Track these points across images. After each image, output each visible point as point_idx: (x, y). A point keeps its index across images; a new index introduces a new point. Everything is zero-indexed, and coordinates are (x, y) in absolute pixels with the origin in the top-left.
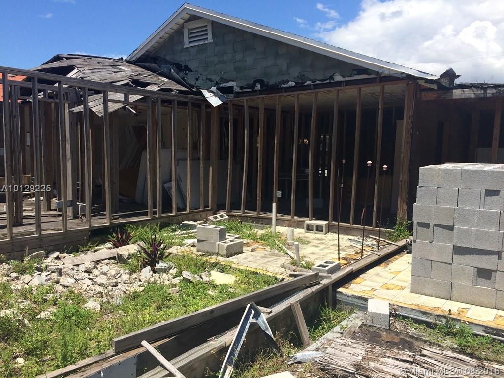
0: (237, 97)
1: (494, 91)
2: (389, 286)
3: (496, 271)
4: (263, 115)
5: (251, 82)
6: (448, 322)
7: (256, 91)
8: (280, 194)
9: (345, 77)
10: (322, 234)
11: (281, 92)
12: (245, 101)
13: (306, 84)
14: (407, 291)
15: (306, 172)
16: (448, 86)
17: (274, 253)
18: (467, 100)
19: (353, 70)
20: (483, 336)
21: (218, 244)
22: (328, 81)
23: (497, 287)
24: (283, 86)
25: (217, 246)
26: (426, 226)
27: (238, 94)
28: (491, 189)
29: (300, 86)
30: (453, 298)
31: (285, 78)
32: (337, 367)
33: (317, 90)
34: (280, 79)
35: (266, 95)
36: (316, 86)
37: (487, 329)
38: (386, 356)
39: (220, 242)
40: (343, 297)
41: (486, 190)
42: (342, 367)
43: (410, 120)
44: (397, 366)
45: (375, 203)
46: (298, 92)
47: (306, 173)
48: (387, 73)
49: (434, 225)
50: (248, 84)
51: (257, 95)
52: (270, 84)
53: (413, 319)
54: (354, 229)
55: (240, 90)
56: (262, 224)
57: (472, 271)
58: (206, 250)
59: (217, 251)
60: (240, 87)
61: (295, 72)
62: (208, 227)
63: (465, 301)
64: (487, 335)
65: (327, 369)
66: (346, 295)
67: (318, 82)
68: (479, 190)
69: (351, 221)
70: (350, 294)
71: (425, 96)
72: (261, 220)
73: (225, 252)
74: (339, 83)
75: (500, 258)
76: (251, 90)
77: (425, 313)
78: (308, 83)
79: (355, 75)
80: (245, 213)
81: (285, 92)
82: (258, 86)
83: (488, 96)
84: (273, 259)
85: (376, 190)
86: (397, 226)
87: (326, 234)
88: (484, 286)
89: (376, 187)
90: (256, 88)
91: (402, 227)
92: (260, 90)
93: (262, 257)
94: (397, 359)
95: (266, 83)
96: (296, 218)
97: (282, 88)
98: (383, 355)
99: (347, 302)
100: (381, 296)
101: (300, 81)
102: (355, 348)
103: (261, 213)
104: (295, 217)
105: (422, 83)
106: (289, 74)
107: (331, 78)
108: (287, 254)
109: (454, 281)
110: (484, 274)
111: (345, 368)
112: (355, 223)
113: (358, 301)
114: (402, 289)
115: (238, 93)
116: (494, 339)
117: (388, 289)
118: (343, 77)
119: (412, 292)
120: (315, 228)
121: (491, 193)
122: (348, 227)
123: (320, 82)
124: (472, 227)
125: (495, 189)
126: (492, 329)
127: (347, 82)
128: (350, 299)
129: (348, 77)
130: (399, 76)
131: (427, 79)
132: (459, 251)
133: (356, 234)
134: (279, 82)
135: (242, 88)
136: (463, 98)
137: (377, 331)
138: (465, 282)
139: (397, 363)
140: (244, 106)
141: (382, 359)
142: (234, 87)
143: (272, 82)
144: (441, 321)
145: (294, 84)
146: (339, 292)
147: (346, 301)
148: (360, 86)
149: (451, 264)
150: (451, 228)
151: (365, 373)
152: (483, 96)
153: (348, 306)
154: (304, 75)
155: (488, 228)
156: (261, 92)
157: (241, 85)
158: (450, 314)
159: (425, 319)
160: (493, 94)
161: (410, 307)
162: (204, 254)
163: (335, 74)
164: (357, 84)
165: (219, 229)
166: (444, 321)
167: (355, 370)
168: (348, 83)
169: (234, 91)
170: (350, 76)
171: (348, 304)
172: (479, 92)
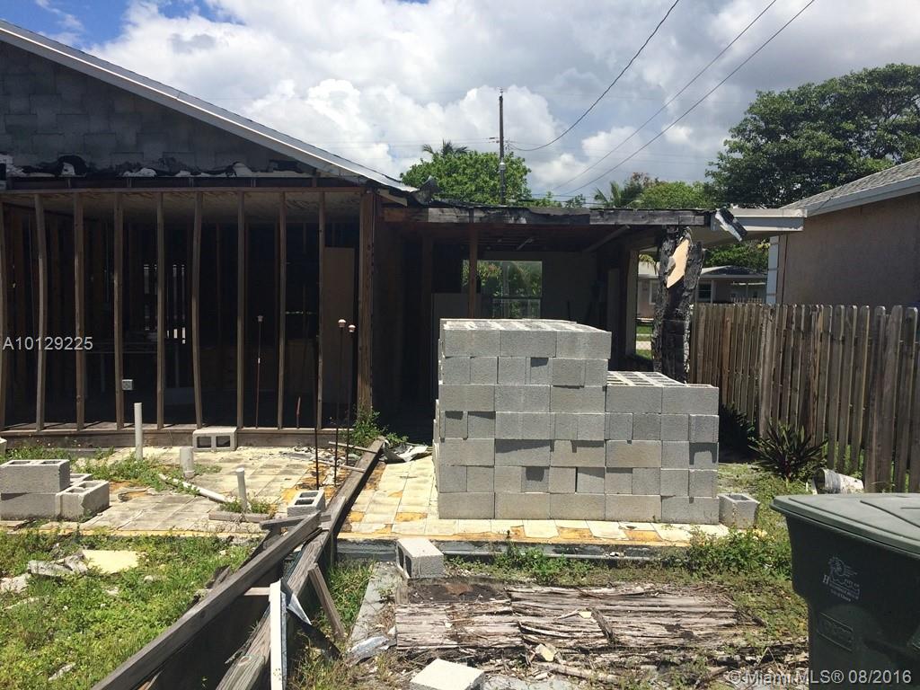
0: (14, 188)
1: (481, 214)
2: (405, 516)
3: (548, 468)
4: (82, 227)
5: (53, 160)
6: (510, 549)
7: (64, 179)
8: (131, 385)
9: (256, 172)
10: (230, 451)
11: (125, 186)
12: (36, 197)
13: (178, 175)
14: (433, 519)
15: (150, 337)
16: (422, 203)
17: (171, 498)
18: (450, 225)
19: (271, 161)
20: (555, 558)
21: (61, 497)
22: (224, 175)
23: (550, 489)
24: (128, 174)
25: (58, 502)
26: (456, 415)
27: (16, 182)
28: (537, 356)
29: (164, 179)
30: (498, 515)
31: (134, 159)
32: (430, 647)
33: (200, 189)
34: (120, 160)
35: (89, 190)
36: (199, 182)
37: (558, 547)
38: (476, 614)
39: (64, 492)
40: (349, 547)
41: (532, 358)
42: (436, 644)
43: (370, 252)
44: (500, 622)
45: (320, 387)
46: (163, 190)
47: (150, 340)
48: (335, 173)
49: (470, 413)
50: (43, 163)
51: (67, 188)
52: (99, 168)
53: (461, 556)
54: (286, 434)
55: (24, 175)
56: (91, 446)
57: (520, 472)
58: (26, 514)
59: (57, 512)
60: (23, 167)
61: (154, 150)
62: (27, 465)
63: (513, 516)
64: (558, 555)
65: (417, 655)
66: (354, 542)
67: (203, 175)
68: (523, 358)
69: (280, 422)
70: (361, 540)
71: (389, 214)
72: (87, 438)
73: (80, 511)
74: (246, 181)
75: (552, 450)
76: (53, 176)
77: (478, 544)
78: (183, 174)
79: (275, 169)
80: (45, 428)
81: (133, 186)
82: (70, 170)
83: (475, 220)
84: (179, 508)
85: (321, 365)
86: (358, 422)
87: (235, 450)
88: (535, 491)
89: (320, 360)
90: (64, 173)
91: (366, 422)
92: (72, 178)
93: (155, 509)
94: (492, 614)
95: (88, 166)
96: (167, 428)
97: (125, 178)
98: (472, 614)
99: (354, 554)
100: (407, 533)
101: (167, 169)
102: (429, 614)
103: (86, 425)
104: (165, 425)
105: (384, 194)
106: (142, 153)
107: (230, 169)
108: (200, 495)
109: (497, 490)
110: (535, 473)
111: (442, 644)
112: (285, 425)
113: (376, 548)
114: (424, 516)
115: (16, 179)
116: (568, 559)
117: (406, 521)
118: (253, 170)
119: (440, 518)
120: (214, 442)
121: (538, 362)
122: (272, 434)
123: (208, 175)
124: (517, 410)
125: (543, 356)
126: (564, 545)
127: (258, 179)
128: (361, 547)
129: (262, 171)
130: (355, 180)
131: (399, 190)
132: (503, 446)
133: (290, 444)
134: (120, 166)
135: (27, 169)
136: (442, 221)
137: (436, 583)
138: (512, 490)
139: (496, 618)
140: (34, 209)
141: (475, 619)
142: (8, 166)
143: (103, 163)
144: (500, 550)
145: (152, 173)
146: (341, 540)
147: (354, 552)
148: (285, 189)
149: (493, 467)
150: (492, 415)
151: (471, 644)
152: (468, 220)
153: (358, 560)
154: (173, 159)
155: (537, 410)
156: (75, 182)
157: (28, 165)
158: (508, 537)
159: (477, 552)
160: (481, 218)
161: (456, 540)
162: (23, 522)
163: (238, 164)
164: (280, 186)
165: (59, 465)
166: (504, 549)
167: (456, 643)
168: (260, 182)
169: (8, 176)
170: (267, 171)
171: (357, 556)
172: (463, 214)
